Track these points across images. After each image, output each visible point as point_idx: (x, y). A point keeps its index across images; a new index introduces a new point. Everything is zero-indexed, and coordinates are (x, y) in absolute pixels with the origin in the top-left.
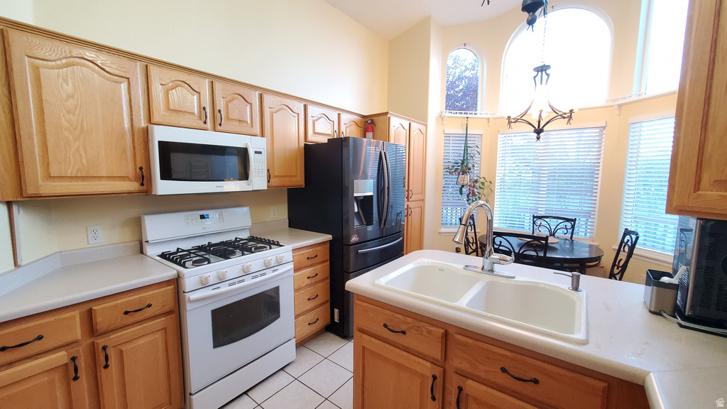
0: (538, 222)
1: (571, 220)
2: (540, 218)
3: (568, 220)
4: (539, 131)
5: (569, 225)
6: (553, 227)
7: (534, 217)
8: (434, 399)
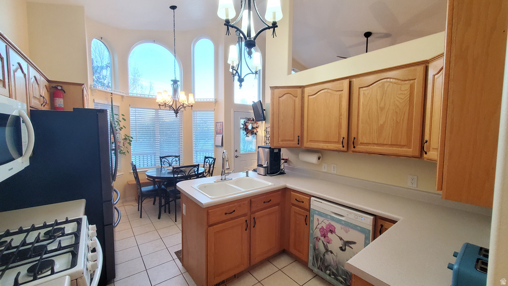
0: (163, 160)
1: (178, 156)
2: (163, 157)
3: (176, 157)
4: (176, 112)
5: (177, 159)
6: (170, 161)
7: (160, 157)
8: (246, 230)
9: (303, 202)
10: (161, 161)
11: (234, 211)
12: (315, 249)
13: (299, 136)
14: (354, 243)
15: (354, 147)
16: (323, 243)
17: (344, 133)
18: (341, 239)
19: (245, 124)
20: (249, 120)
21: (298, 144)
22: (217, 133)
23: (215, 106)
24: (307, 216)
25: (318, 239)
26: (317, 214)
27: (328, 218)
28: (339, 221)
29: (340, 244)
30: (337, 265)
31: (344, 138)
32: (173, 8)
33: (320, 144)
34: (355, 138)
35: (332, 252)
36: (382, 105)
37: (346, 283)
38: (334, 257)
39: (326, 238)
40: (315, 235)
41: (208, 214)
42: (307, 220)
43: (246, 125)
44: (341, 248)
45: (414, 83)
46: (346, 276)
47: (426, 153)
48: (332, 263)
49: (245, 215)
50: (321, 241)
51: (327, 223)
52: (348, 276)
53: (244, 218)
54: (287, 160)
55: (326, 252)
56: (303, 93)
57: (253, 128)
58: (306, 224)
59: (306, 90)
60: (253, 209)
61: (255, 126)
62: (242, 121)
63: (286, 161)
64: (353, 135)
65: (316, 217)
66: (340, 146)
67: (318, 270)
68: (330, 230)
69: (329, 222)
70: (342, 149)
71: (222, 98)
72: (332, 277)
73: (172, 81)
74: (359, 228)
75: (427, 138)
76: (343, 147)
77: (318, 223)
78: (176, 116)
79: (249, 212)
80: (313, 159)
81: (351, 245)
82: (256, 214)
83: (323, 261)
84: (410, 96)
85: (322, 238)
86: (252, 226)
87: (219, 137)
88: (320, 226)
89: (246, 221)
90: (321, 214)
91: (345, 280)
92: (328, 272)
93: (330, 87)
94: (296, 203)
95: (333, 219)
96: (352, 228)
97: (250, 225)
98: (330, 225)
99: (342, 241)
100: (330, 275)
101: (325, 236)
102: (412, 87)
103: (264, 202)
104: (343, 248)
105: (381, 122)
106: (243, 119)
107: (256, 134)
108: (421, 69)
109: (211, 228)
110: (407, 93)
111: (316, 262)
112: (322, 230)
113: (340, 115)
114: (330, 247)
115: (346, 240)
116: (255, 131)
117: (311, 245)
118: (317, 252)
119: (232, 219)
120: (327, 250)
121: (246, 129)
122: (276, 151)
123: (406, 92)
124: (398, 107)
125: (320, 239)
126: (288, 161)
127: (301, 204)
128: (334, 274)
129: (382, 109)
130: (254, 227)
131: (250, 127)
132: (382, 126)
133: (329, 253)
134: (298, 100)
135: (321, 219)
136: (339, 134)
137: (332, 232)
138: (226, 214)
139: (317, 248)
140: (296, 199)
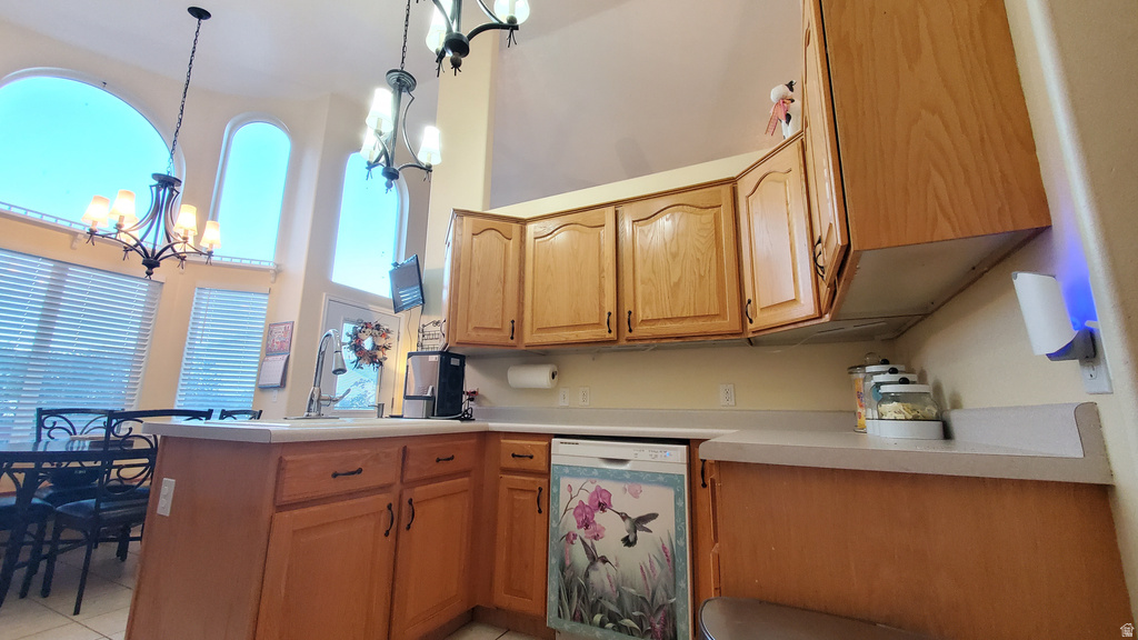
2: (52, 413)
4: (153, 261)
7: (41, 412)
8: (387, 534)
9: (531, 457)
10: (40, 424)
11: (360, 471)
12: (563, 568)
13: (513, 322)
14: (653, 516)
15: (630, 331)
16: (584, 543)
17: (610, 305)
18: (624, 517)
19: (356, 336)
20: (367, 325)
21: (512, 338)
22: (269, 352)
23: (274, 282)
24: (540, 489)
25: (570, 538)
26: (568, 475)
27: (593, 476)
28: (618, 477)
29: (623, 529)
30: (618, 589)
31: (610, 314)
32: (200, 14)
33: (560, 334)
34: (630, 313)
35: (604, 560)
36: (674, 249)
37: (642, 628)
38: (612, 571)
39: (591, 527)
40: (564, 528)
41: (281, 466)
42: (543, 499)
43: (357, 338)
44: (628, 542)
45: (719, 213)
46: (642, 610)
47: (751, 321)
48: (608, 588)
49: (384, 488)
50: (578, 542)
51: (592, 488)
52: (645, 607)
53: (382, 496)
54: (474, 392)
55: (592, 564)
56: (523, 233)
57: (376, 347)
58: (540, 511)
59: (531, 229)
60: (410, 476)
61: (381, 342)
62: (348, 328)
63: (473, 396)
64: (627, 307)
65: (565, 482)
66: (602, 333)
67: (574, 624)
68: (600, 504)
69: (595, 486)
70: (608, 336)
71: (297, 265)
72: (608, 629)
73: (155, 176)
74: (661, 478)
75: (749, 295)
76: (610, 331)
77: (569, 494)
78: (149, 274)
79: (398, 482)
80: (539, 376)
81: (647, 526)
82: (417, 489)
83: (584, 591)
84: (716, 233)
85: (581, 532)
86: (404, 524)
87: (277, 363)
88: (575, 503)
89: (390, 507)
90: (575, 472)
91: (639, 621)
92: (598, 618)
93: (579, 221)
94: (514, 464)
95: (604, 475)
96: (647, 482)
97: (399, 520)
98: (600, 492)
99: (627, 521)
100: (602, 625)
101: (586, 524)
102: (716, 219)
103: (438, 460)
104: (631, 539)
105: (674, 279)
106: (351, 322)
107: (381, 364)
108: (726, 189)
109: (286, 514)
110: (711, 226)
111: (566, 604)
112: (579, 511)
113: (601, 270)
114: (601, 548)
115: (634, 515)
116: (380, 354)
117: (553, 561)
118: (568, 574)
119: (351, 495)
120: (594, 559)
121: (357, 347)
122: (455, 362)
123: (709, 226)
124: (699, 249)
125: (575, 536)
126: (476, 397)
127: (527, 464)
128: (613, 618)
129: (674, 256)
130: (409, 527)
131: (368, 344)
132: (677, 284)
133: (599, 564)
134: (513, 245)
135: (576, 483)
136: (601, 308)
137: (602, 507)
138: (335, 475)
139: (568, 563)
140: (513, 455)
